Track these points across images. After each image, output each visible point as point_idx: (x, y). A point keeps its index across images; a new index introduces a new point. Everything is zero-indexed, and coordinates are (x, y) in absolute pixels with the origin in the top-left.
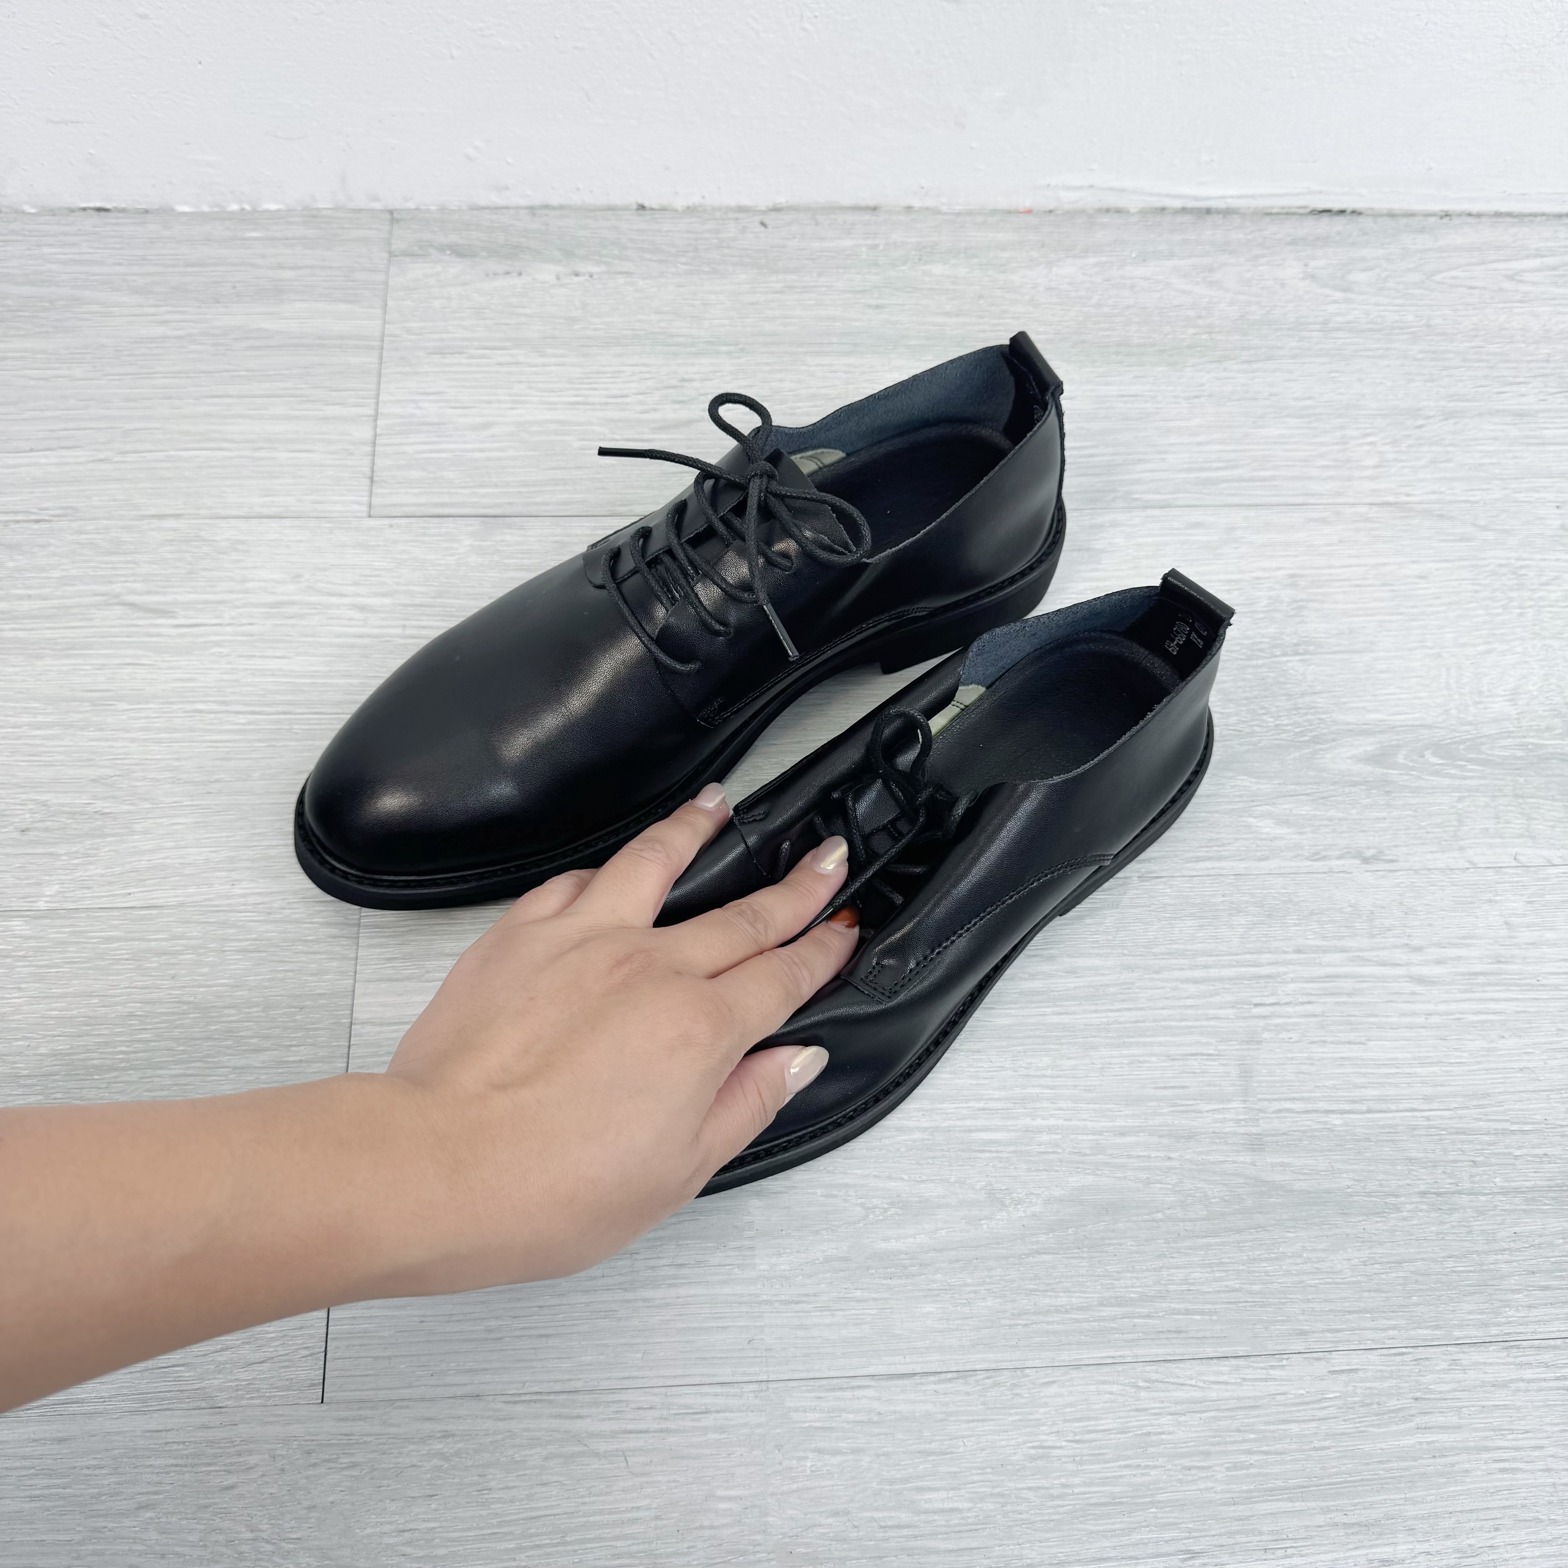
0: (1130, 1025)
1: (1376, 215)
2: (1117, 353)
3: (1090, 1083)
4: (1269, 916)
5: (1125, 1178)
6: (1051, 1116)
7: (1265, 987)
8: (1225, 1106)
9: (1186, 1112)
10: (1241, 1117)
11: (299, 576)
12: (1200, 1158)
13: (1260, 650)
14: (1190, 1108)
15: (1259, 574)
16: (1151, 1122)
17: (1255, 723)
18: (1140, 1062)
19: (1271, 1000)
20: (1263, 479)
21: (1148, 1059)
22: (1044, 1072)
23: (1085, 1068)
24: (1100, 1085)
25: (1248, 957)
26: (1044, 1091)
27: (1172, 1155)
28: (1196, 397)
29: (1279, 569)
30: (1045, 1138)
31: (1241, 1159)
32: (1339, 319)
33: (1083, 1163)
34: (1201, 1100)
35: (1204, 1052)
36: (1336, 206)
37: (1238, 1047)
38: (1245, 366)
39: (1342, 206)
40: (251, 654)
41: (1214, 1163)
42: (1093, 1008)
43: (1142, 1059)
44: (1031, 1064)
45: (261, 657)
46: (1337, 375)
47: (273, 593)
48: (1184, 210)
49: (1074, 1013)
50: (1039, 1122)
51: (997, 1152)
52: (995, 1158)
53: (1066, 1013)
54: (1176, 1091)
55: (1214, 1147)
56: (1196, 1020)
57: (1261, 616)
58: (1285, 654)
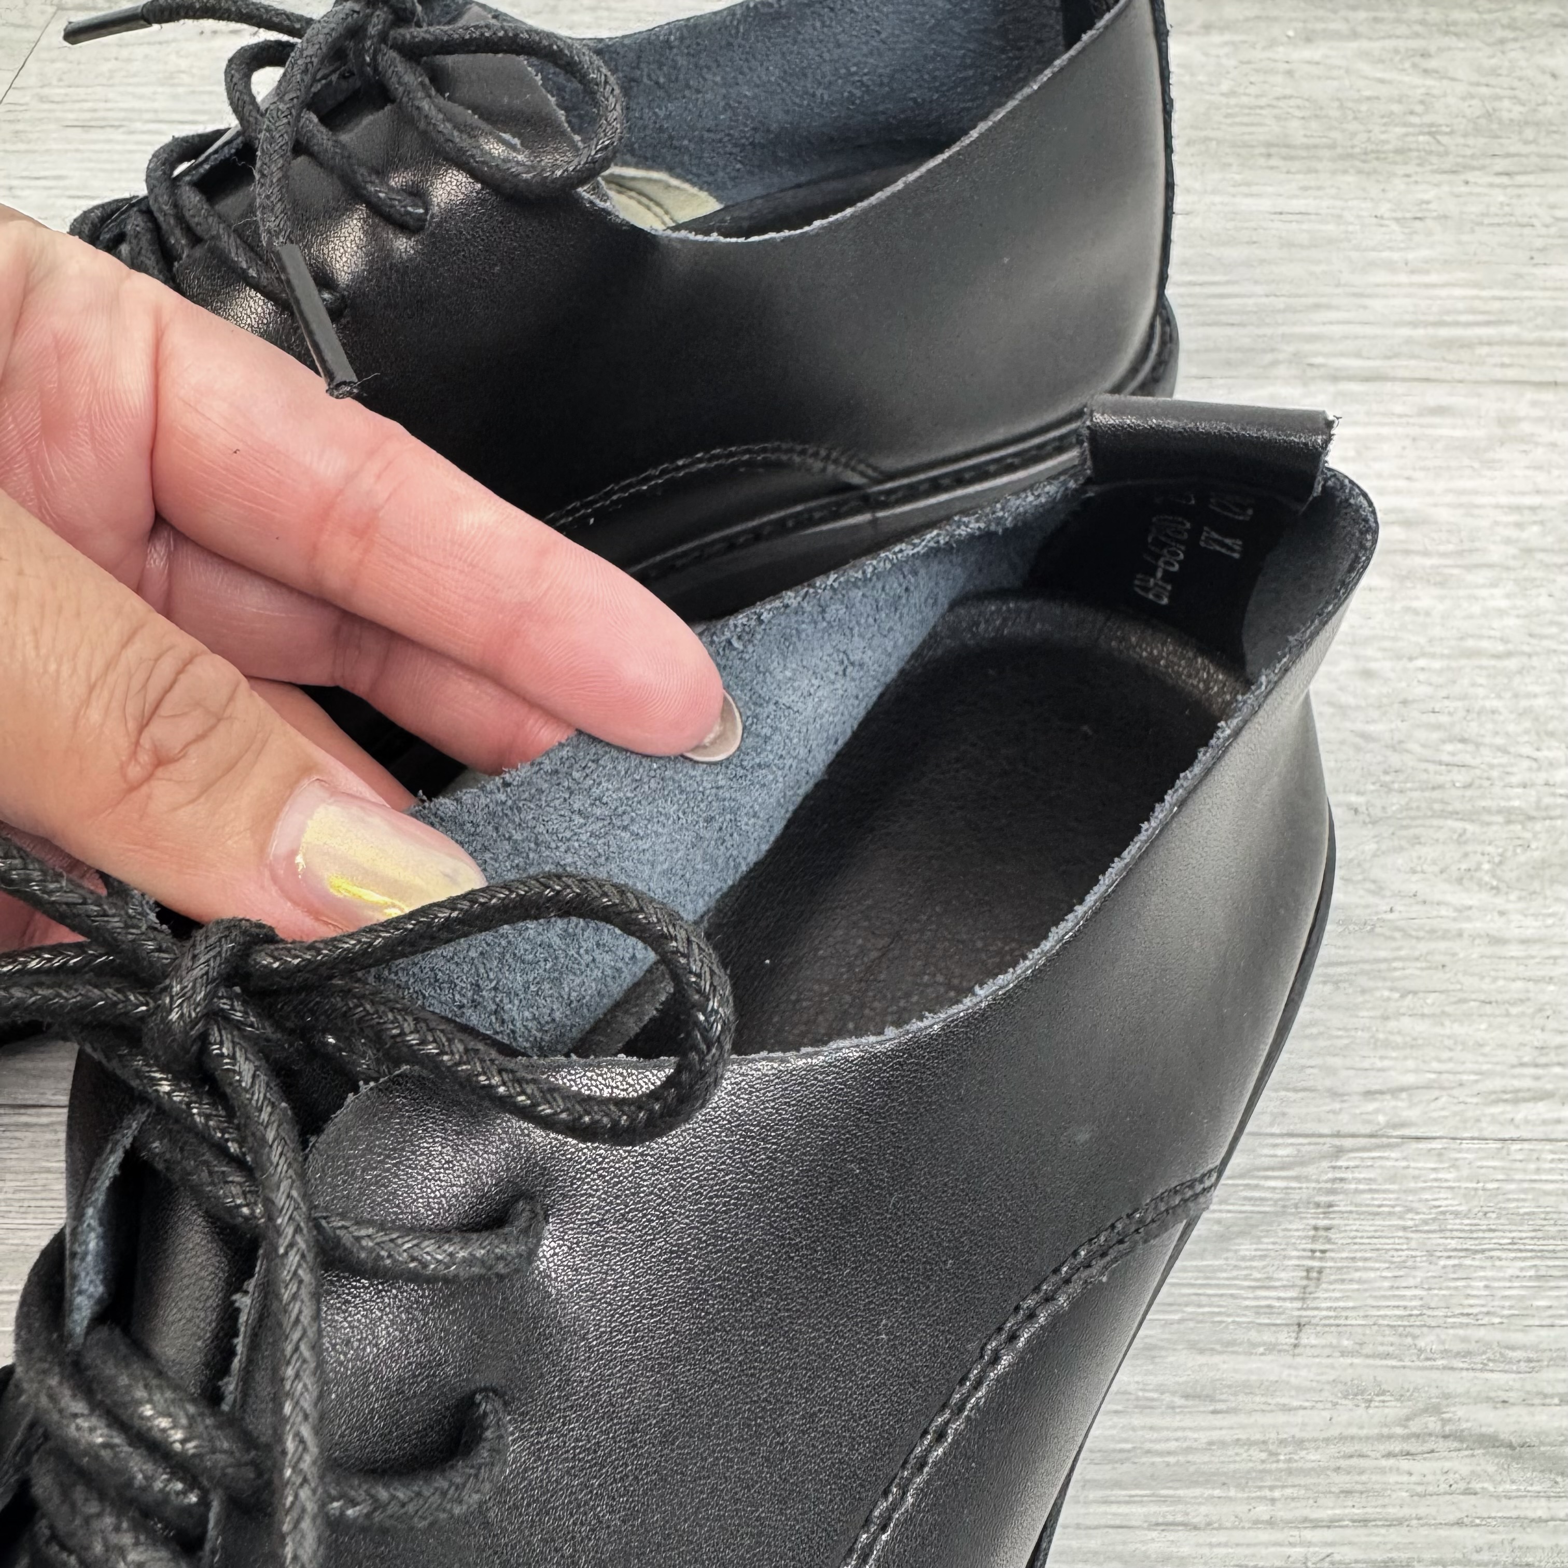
2: (1268, 156)
20: (1562, 344)
28: (1419, 219)
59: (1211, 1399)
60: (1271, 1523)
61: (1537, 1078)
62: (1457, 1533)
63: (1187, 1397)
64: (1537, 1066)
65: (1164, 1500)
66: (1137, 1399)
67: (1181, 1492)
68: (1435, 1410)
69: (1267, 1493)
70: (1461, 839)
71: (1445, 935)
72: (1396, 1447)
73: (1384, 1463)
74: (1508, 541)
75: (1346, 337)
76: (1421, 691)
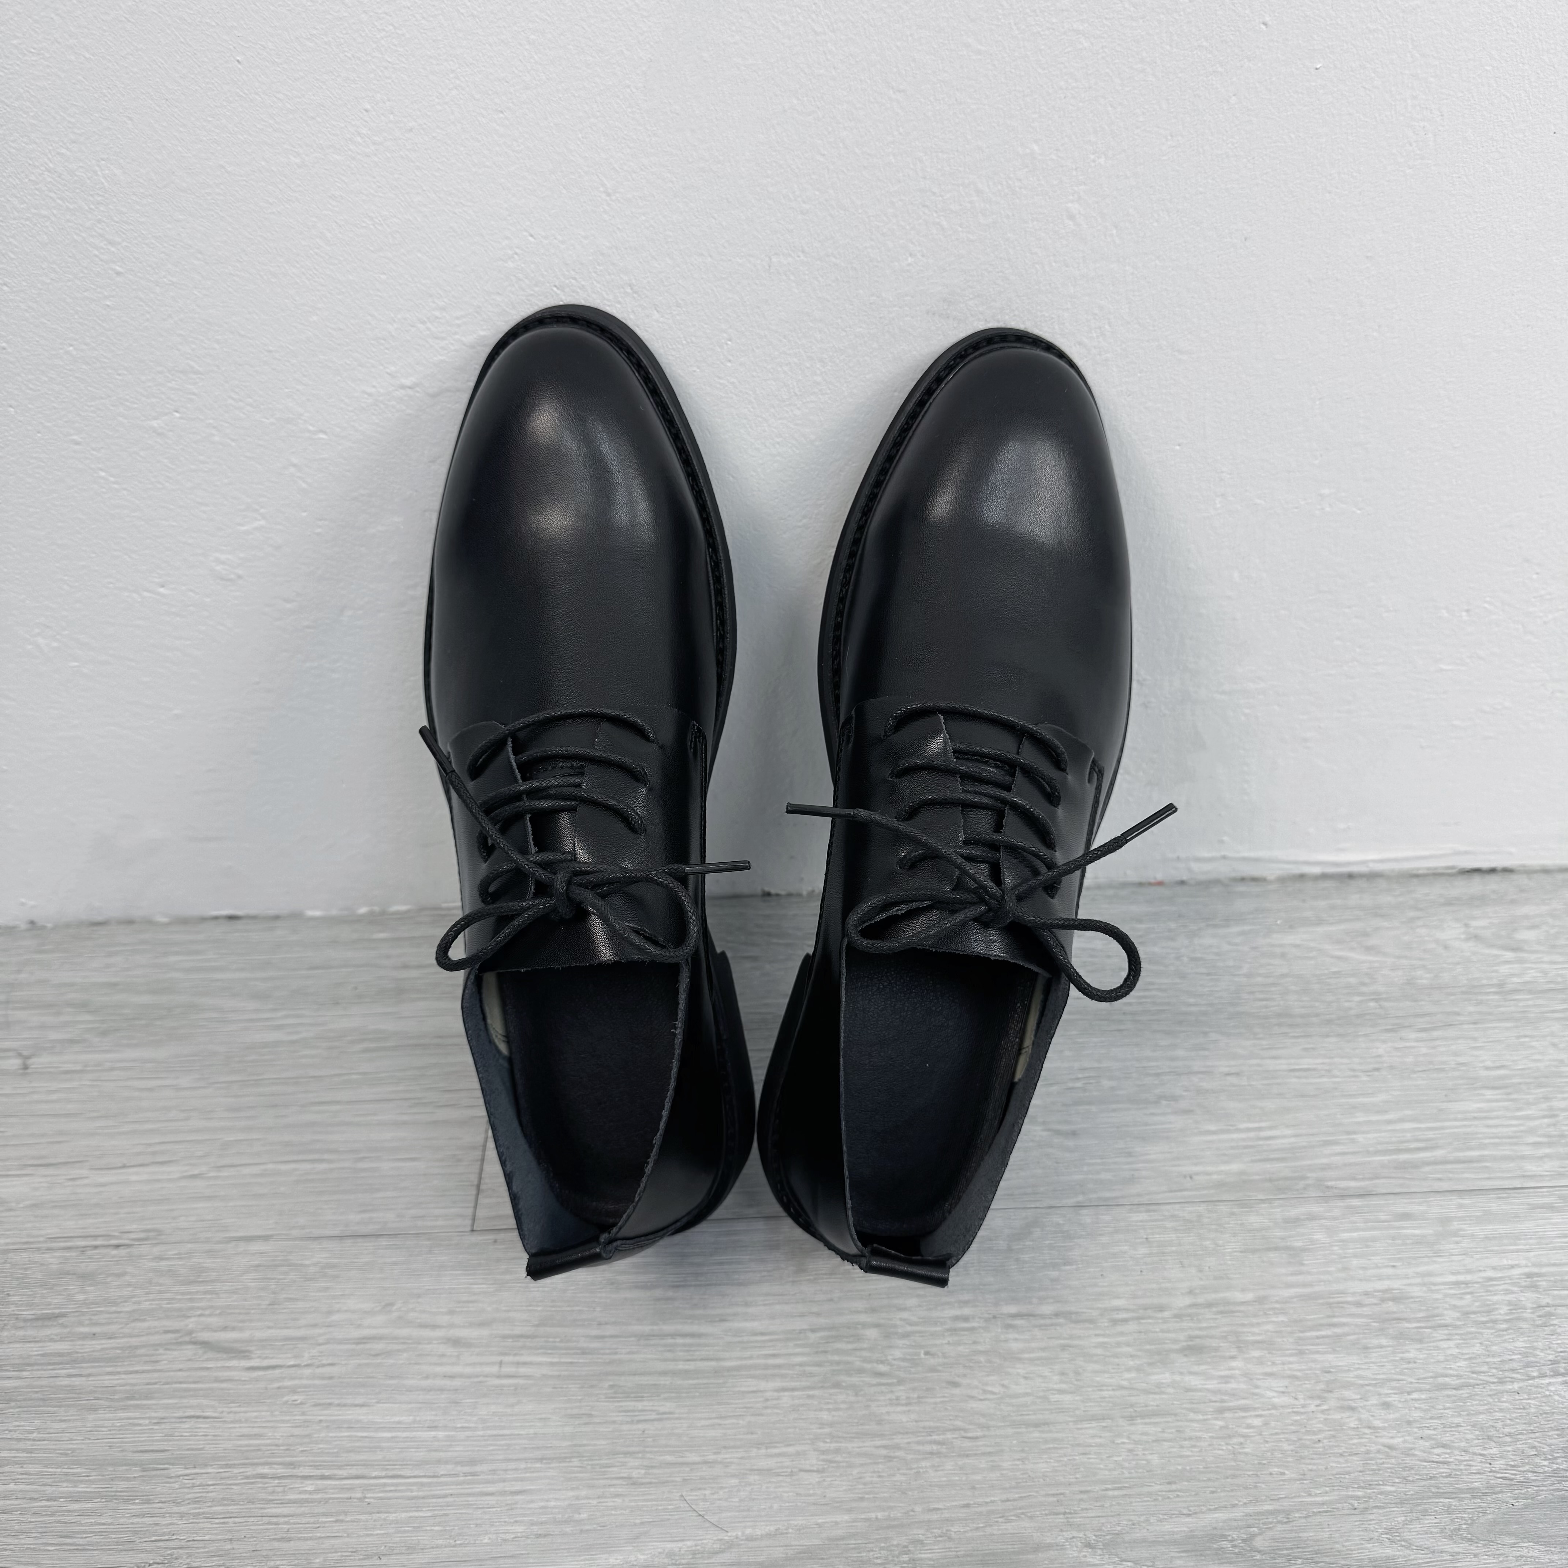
1: (1529, 872)
2: (1280, 1025)
11: (392, 1304)
13: (1513, 1370)
15: (1490, 1274)
17: (1527, 1468)
20: (1470, 1161)
28: (1377, 1070)
29: (1512, 1267)
32: (1515, 980)
36: (1485, 865)
38: (1423, 1035)
39: (1493, 865)
40: (329, 1401)
45: (339, 1405)
46: (1527, 1039)
47: (359, 1326)
48: (1324, 876)
57: (1504, 1326)
58: (1543, 1376)
74: (1454, 1307)
75: (1345, 1165)
76: (1417, 1414)
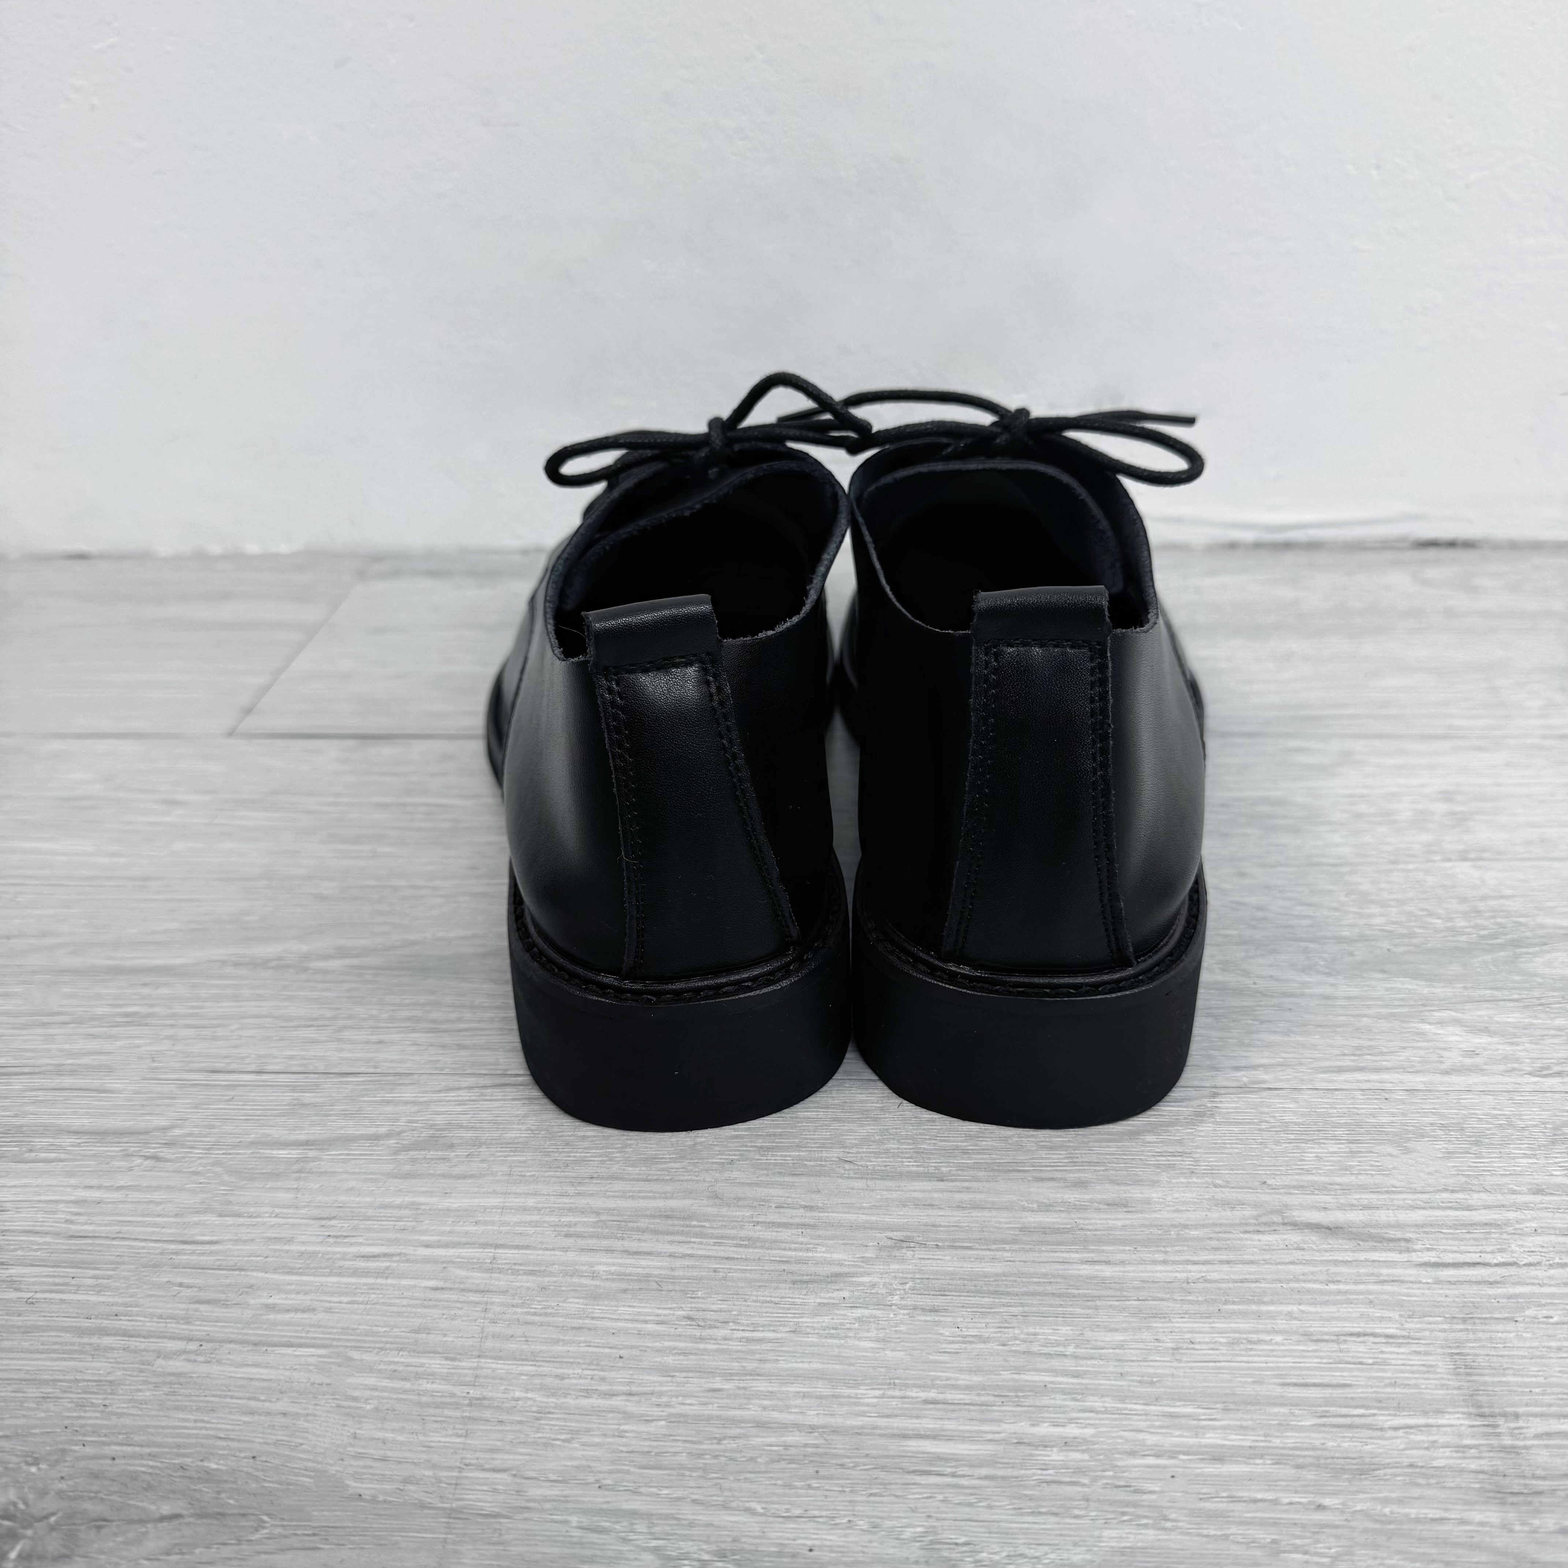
0: (1231, 1285)
3: (1151, 1371)
4: (1477, 1143)
5: (1226, 1537)
6: (1071, 1421)
7: (1486, 1239)
8: (1431, 1421)
9: (1350, 1426)
10: (1467, 1442)
12: (1387, 1510)
14: (1357, 1421)
16: (1277, 1442)
17: (1413, 924)
18: (1250, 1342)
19: (1500, 1258)
21: (1268, 1338)
22: (1060, 1349)
23: (1141, 1345)
24: (1173, 1375)
25: (1445, 1195)
26: (1060, 1379)
27: (1327, 1501)
29: (1424, 786)
30: (1055, 1456)
31: (1478, 1517)
33: (1135, 1505)
34: (1379, 1408)
35: (1377, 1331)
36: (1446, 539)
37: (1446, 1326)
41: (1418, 1521)
42: (1160, 1257)
43: (1254, 1337)
44: (1035, 1334)
49: (1122, 1263)
50: (1044, 1429)
51: (954, 1475)
52: (948, 1486)
53: (1108, 1263)
54: (1327, 1392)
55: (1416, 1492)
56: (1356, 1283)
58: (1447, 860)
59: (1125, 1206)
60: (1165, 1262)
61: (1354, 1061)
62: (1292, 1267)
63: (1109, 1205)
64: (1354, 1055)
65: (1093, 1251)
66: (1075, 1205)
67: (1105, 1248)
68: (1279, 1212)
69: (1163, 1249)
70: (1305, 951)
71: (1293, 995)
72: (1251, 1229)
73: (1242, 1235)
